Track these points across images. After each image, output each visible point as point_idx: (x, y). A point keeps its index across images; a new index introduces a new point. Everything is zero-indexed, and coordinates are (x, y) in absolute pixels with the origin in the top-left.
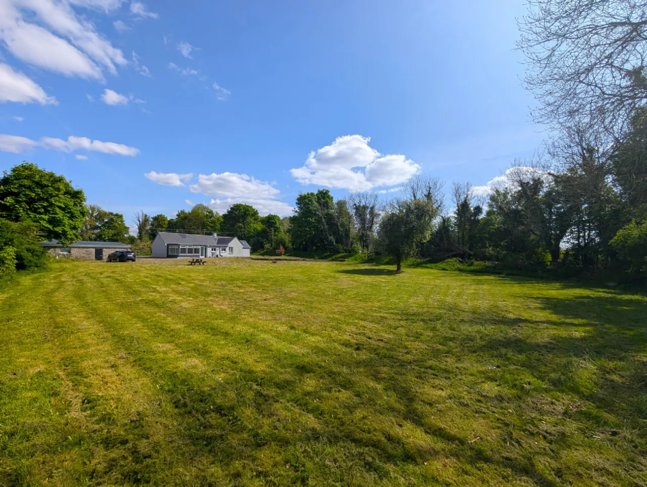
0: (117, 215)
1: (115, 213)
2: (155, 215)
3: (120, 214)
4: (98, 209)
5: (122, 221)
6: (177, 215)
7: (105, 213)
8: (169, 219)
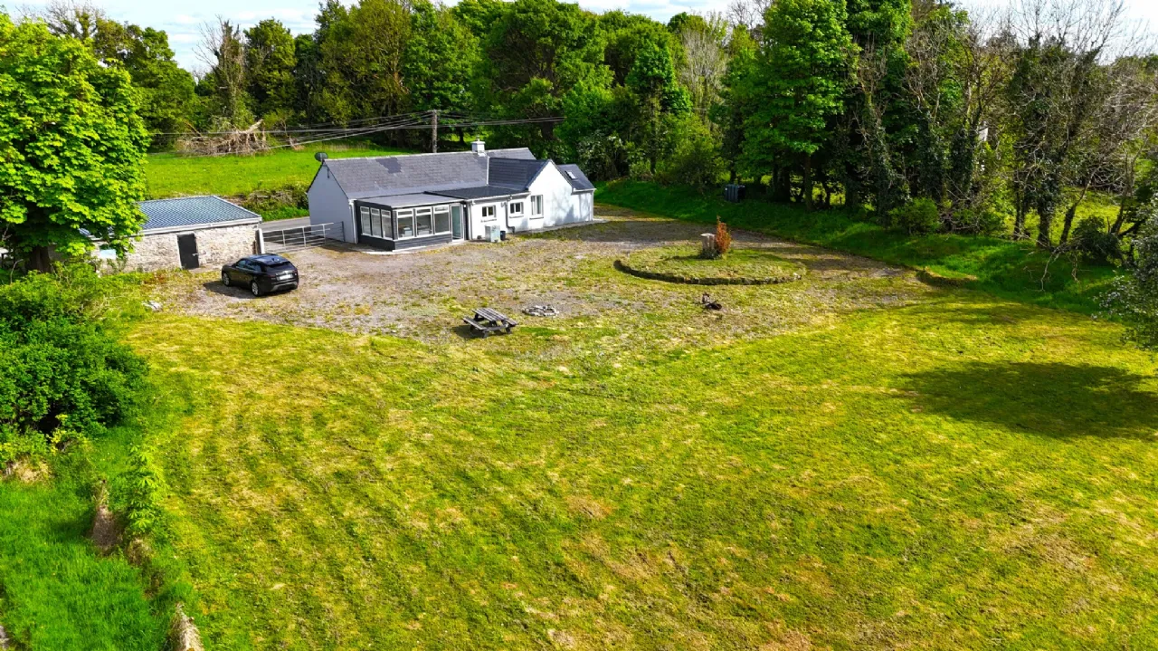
0: (149, 34)
1: (143, 28)
2: (254, 24)
3: (157, 29)
4: (98, 21)
5: (168, 55)
6: (319, 20)
7: (118, 31)
8: (295, 34)
